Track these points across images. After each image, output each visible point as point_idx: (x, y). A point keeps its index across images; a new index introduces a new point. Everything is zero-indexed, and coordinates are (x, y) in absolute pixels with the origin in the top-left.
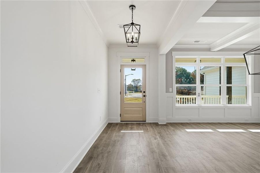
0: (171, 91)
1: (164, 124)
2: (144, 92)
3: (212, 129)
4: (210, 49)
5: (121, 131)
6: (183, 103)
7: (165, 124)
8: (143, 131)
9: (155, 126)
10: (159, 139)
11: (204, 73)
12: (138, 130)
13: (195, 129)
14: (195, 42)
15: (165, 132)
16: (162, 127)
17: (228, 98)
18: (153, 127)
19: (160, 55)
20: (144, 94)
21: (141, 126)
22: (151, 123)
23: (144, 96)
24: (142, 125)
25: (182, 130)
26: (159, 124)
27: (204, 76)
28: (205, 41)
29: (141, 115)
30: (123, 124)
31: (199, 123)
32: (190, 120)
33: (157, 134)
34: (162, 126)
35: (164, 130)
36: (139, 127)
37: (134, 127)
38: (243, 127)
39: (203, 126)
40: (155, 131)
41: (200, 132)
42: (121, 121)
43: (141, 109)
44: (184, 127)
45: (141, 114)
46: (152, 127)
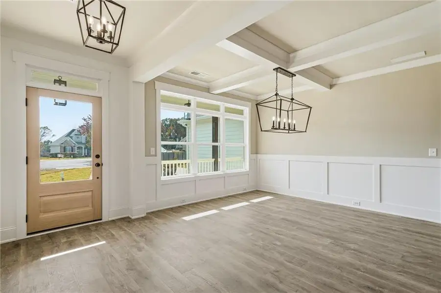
0: (154, 153)
1: (142, 217)
2: (98, 156)
3: (216, 209)
4: (209, 89)
5: (42, 259)
6: (168, 174)
7: (143, 215)
8: (104, 242)
9: (125, 225)
10: (146, 247)
11: (186, 125)
12: (89, 242)
13: (195, 213)
14: (192, 73)
15: (152, 232)
16: (140, 223)
17: (214, 162)
18: (124, 227)
19: (134, 82)
20: (98, 161)
21: (93, 233)
22: (113, 220)
23: (98, 165)
24: (96, 230)
25: (178, 221)
26: (133, 218)
27: (187, 129)
28: (205, 75)
29: (90, 208)
30: (40, 239)
31: (196, 204)
32: (184, 201)
33: (138, 239)
34: (141, 221)
35: (149, 228)
36: (90, 236)
37: (76, 238)
38: (245, 198)
39: (202, 206)
40: (131, 235)
41: (203, 217)
42: (28, 234)
43: (90, 194)
44: (179, 214)
45: (91, 205)
46: (121, 228)
